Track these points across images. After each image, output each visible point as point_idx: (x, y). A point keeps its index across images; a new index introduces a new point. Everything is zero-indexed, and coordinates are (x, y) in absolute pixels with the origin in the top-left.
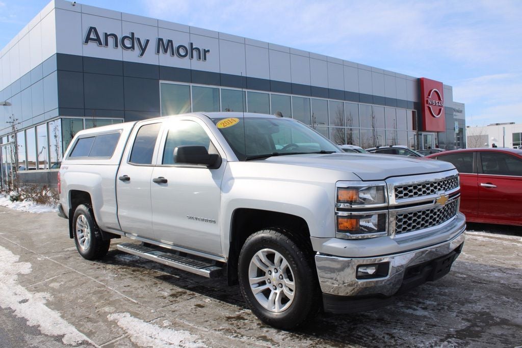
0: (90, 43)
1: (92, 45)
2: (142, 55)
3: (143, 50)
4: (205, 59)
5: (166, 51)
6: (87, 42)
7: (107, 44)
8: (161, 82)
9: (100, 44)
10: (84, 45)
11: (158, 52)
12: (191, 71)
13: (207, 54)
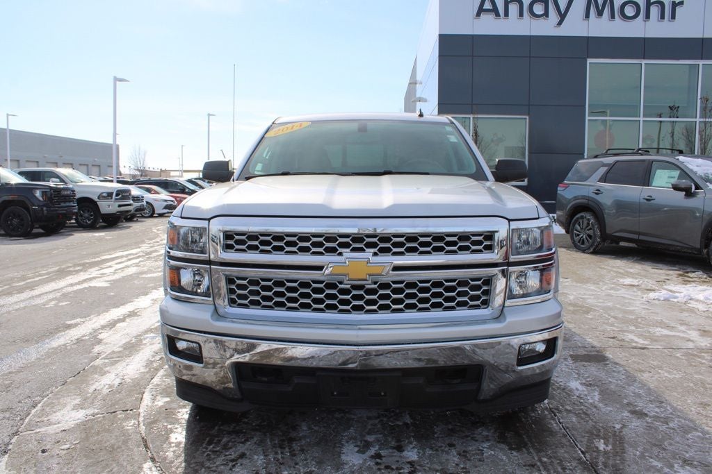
0: (483, 16)
1: (487, 18)
2: (560, 23)
3: (562, 16)
4: (673, 17)
5: (600, 13)
6: (478, 15)
7: (506, 14)
8: (589, 61)
9: (498, 15)
10: (475, 20)
11: (587, 16)
12: (645, 41)
13: (678, 9)
